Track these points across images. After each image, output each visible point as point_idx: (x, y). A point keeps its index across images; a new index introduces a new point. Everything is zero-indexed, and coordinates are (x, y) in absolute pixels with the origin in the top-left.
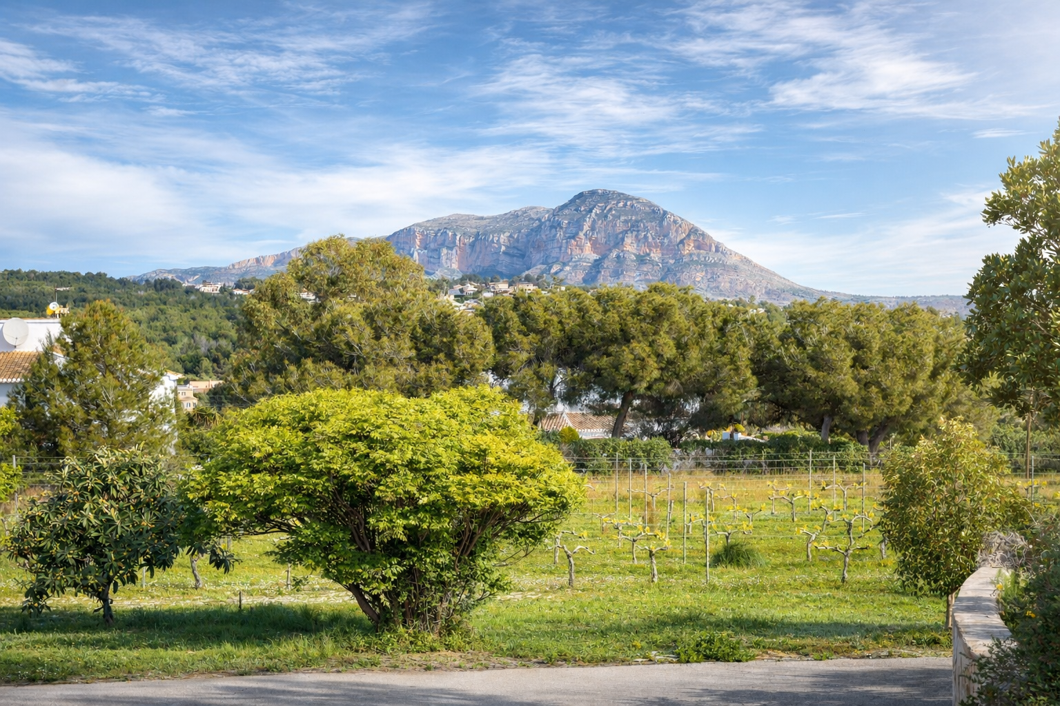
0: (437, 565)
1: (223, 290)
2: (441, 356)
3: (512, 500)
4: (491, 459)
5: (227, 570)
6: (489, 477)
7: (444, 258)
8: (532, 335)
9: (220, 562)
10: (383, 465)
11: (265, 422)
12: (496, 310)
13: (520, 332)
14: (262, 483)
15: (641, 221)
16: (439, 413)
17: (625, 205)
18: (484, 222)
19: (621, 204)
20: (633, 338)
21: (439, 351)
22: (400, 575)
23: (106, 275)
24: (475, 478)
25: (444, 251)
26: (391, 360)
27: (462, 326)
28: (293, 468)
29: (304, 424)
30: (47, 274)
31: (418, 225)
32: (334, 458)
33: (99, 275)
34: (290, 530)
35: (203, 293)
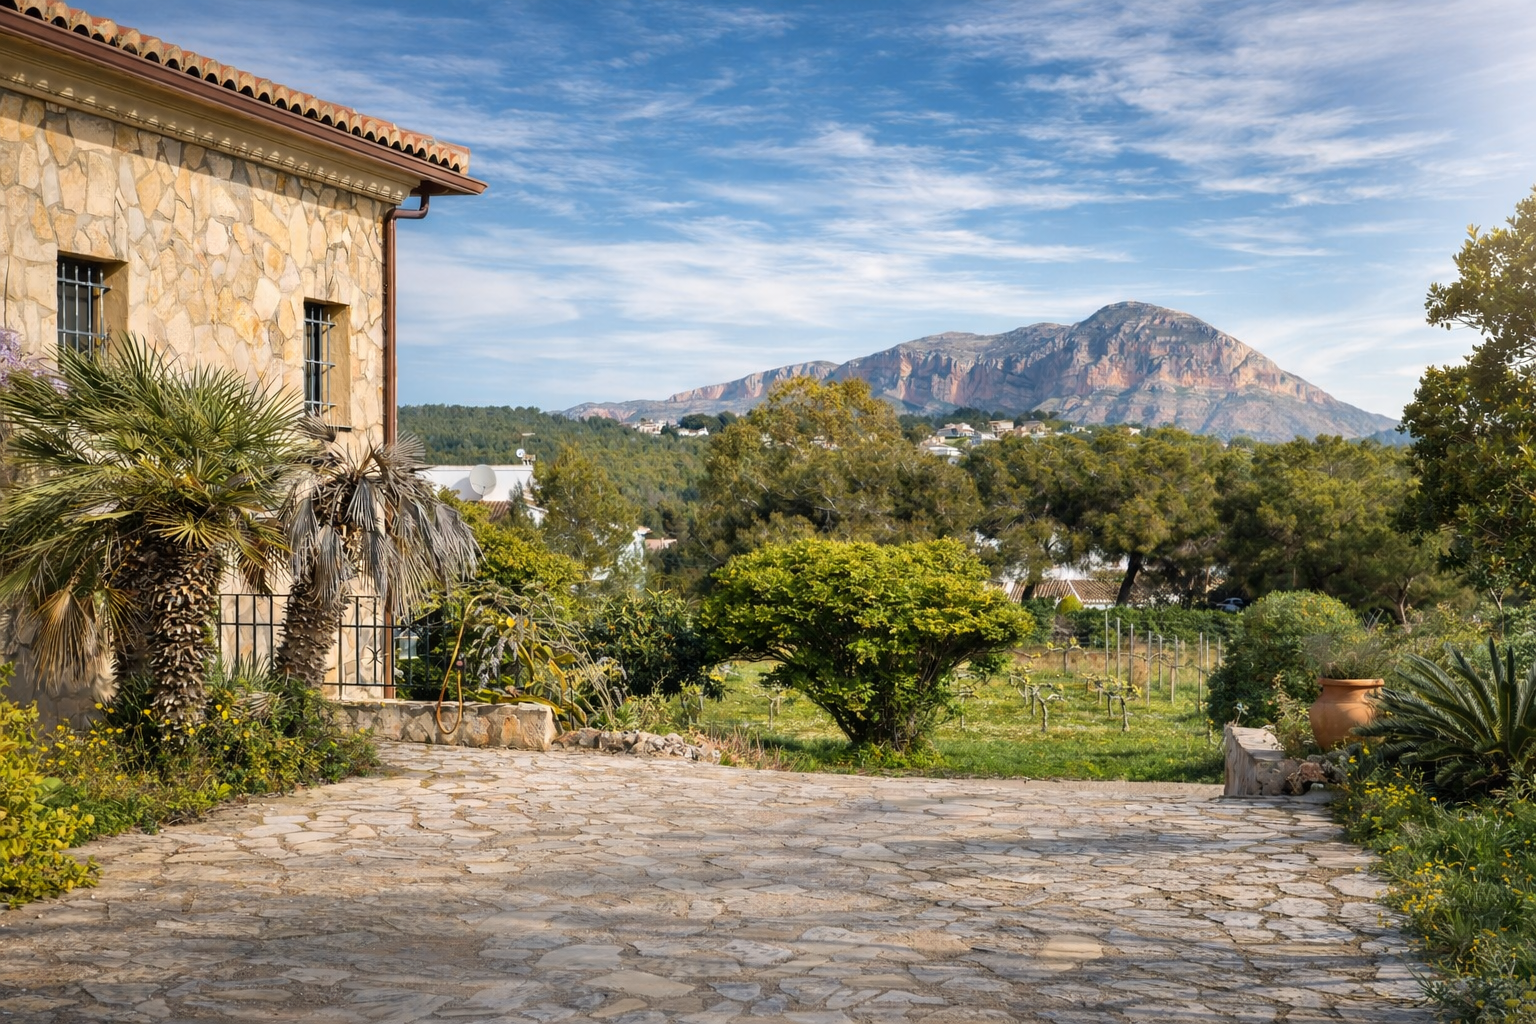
0: (903, 689)
1: (665, 430)
2: (922, 512)
3: (966, 629)
4: (949, 595)
5: (720, 699)
6: (949, 610)
7: (935, 390)
8: (1023, 487)
9: (714, 692)
10: (860, 599)
11: (761, 564)
12: (982, 460)
13: (1009, 484)
14: (763, 614)
15: (1183, 343)
16: (906, 557)
17: (1163, 322)
18: (985, 343)
19: (1157, 321)
20: (1138, 491)
21: (918, 506)
22: (872, 698)
23: (537, 410)
24: (935, 611)
25: (936, 378)
26: (867, 516)
27: (944, 477)
28: (786, 601)
29: (794, 565)
30: (472, 409)
31: (904, 346)
32: (821, 591)
33: (531, 410)
34: (782, 657)
35: (643, 435)
